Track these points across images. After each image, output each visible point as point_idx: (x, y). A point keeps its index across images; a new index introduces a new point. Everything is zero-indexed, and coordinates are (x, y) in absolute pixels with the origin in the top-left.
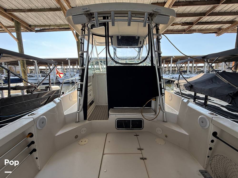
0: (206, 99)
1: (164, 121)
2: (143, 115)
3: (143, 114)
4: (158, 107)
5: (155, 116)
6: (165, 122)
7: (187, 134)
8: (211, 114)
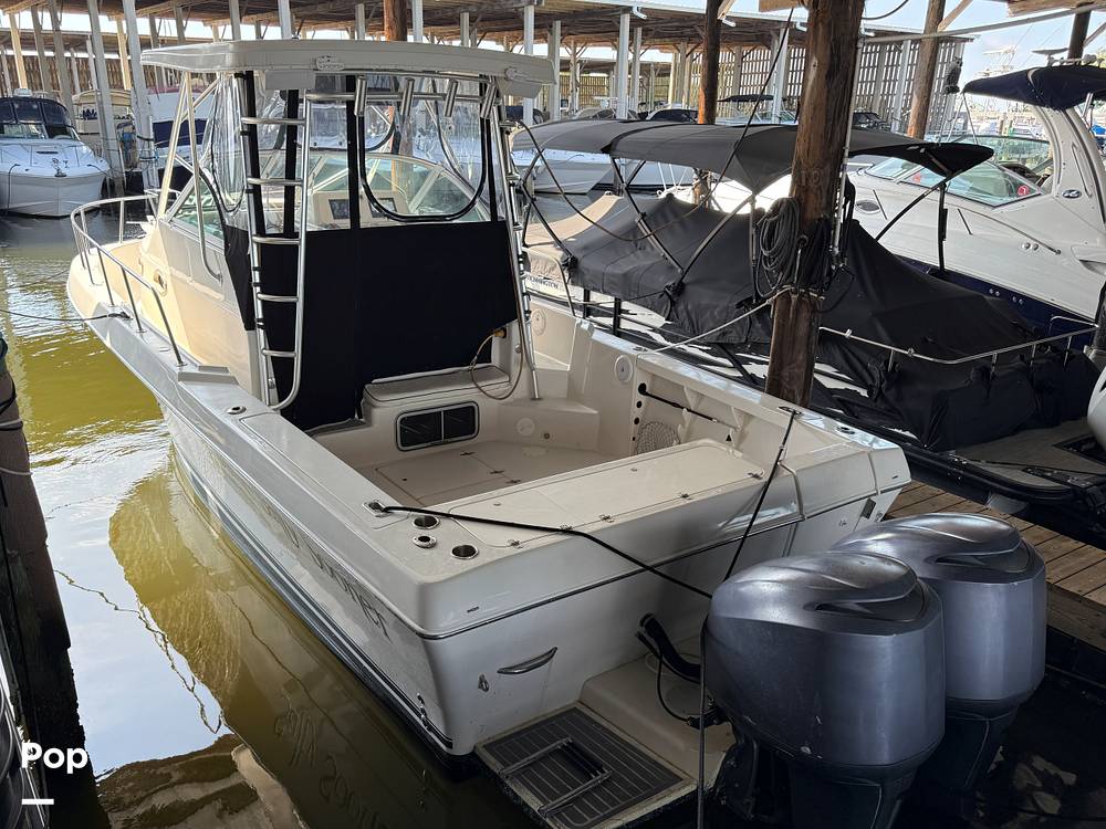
0: (617, 312)
1: (534, 399)
2: (479, 388)
3: (480, 384)
4: (515, 356)
5: (510, 388)
6: (539, 399)
7: (595, 412)
8: (638, 349)
